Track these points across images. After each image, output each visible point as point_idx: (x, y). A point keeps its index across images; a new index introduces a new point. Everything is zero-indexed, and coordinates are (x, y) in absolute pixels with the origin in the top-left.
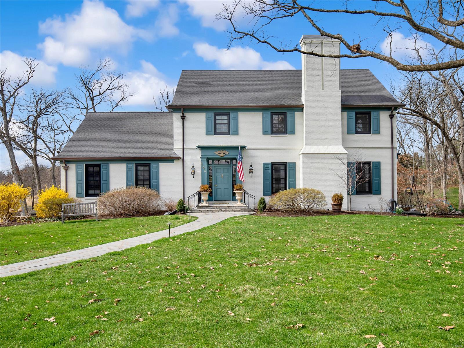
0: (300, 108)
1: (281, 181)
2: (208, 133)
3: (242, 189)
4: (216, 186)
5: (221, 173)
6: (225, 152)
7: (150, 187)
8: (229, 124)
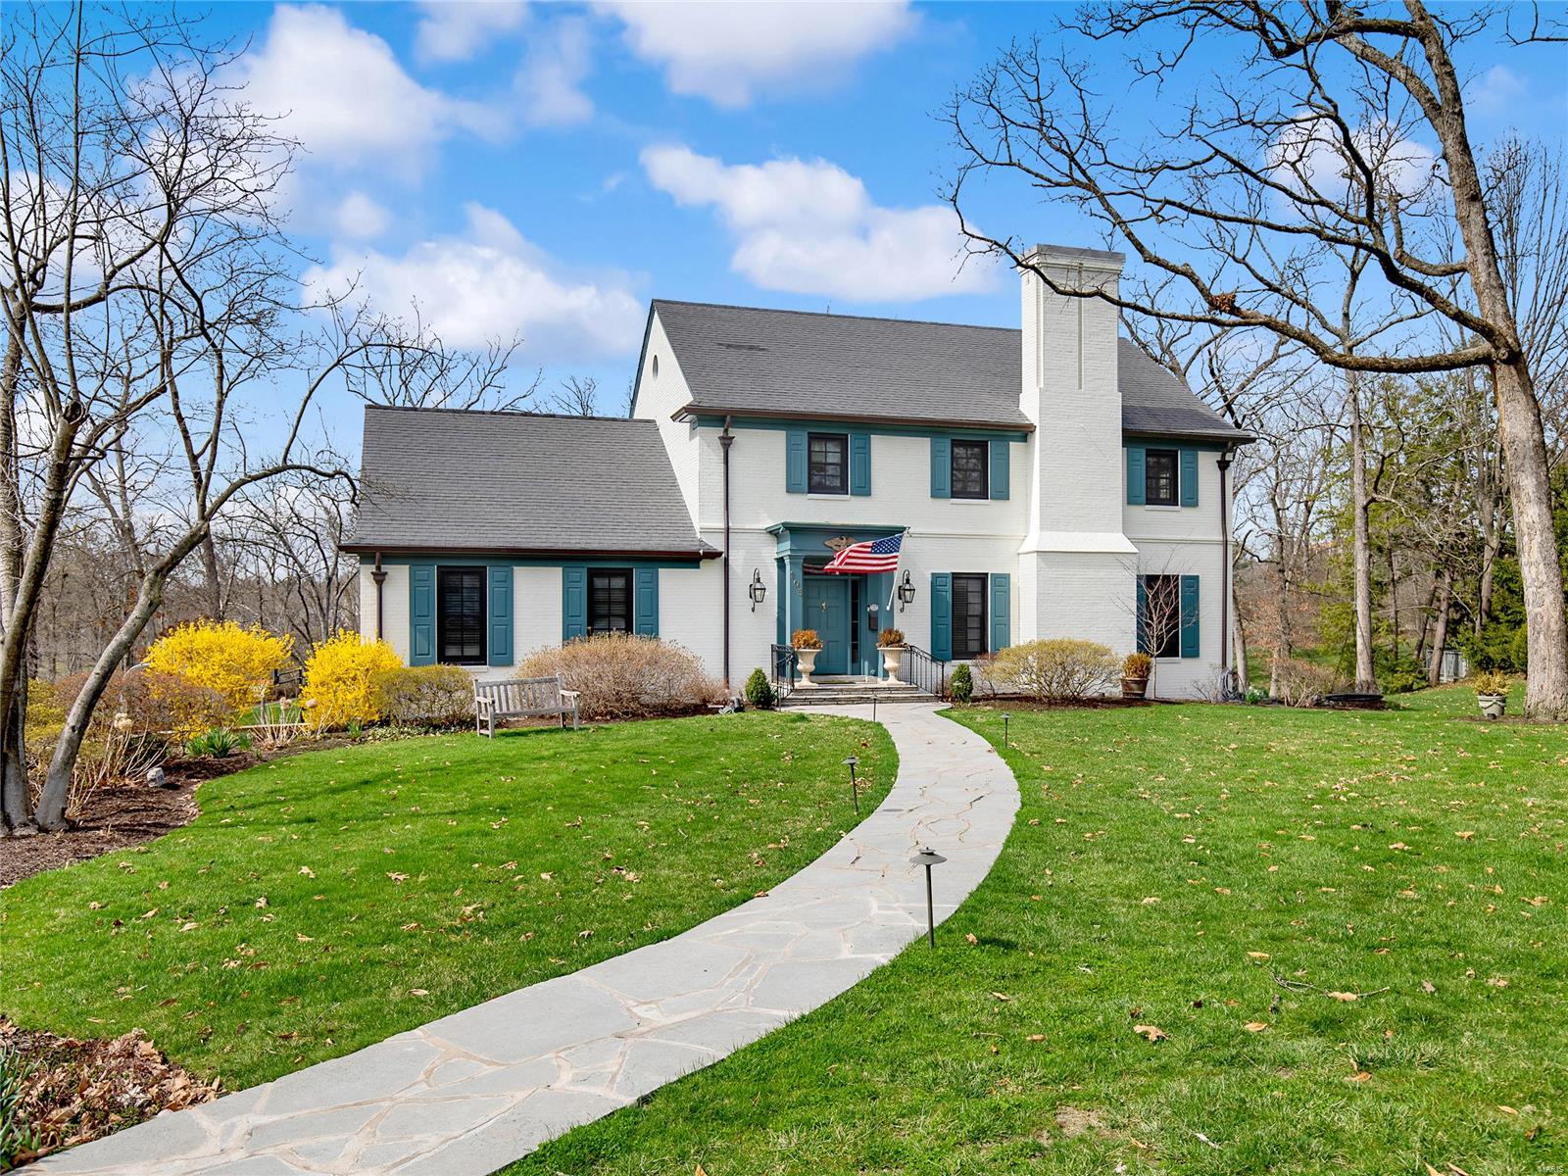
0: (1024, 433)
2: (791, 489)
3: (903, 641)
5: (819, 598)
7: (629, 629)
8: (844, 465)
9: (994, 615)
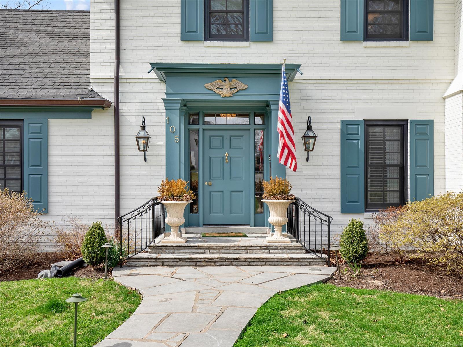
1: (388, 171)
2: (186, 37)
3: (288, 192)
4: (208, 184)
5: (222, 148)
6: (235, 82)
8: (245, 12)
9: (415, 165)
